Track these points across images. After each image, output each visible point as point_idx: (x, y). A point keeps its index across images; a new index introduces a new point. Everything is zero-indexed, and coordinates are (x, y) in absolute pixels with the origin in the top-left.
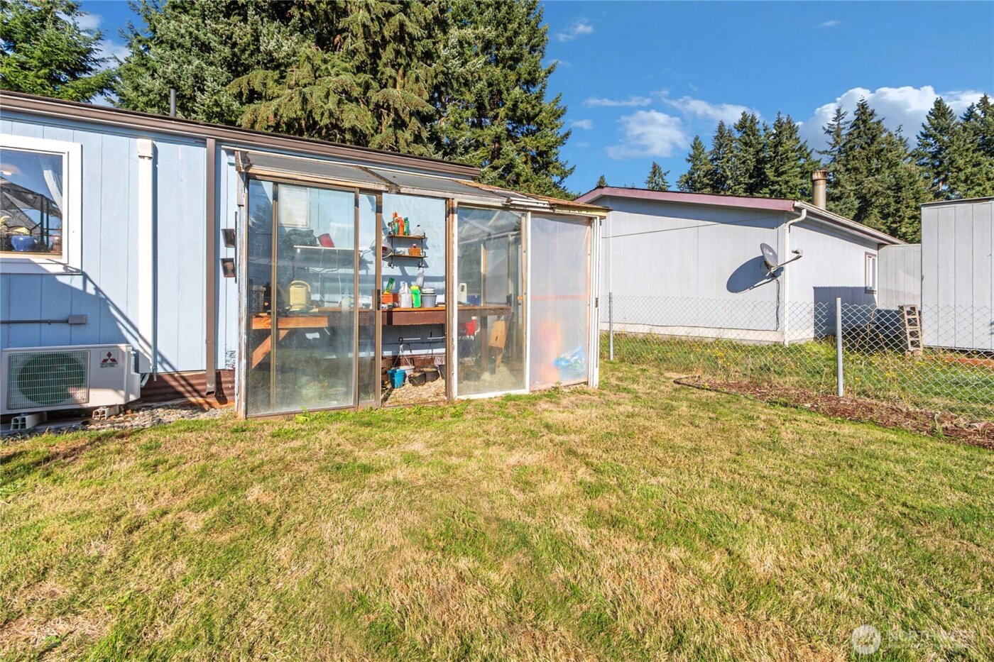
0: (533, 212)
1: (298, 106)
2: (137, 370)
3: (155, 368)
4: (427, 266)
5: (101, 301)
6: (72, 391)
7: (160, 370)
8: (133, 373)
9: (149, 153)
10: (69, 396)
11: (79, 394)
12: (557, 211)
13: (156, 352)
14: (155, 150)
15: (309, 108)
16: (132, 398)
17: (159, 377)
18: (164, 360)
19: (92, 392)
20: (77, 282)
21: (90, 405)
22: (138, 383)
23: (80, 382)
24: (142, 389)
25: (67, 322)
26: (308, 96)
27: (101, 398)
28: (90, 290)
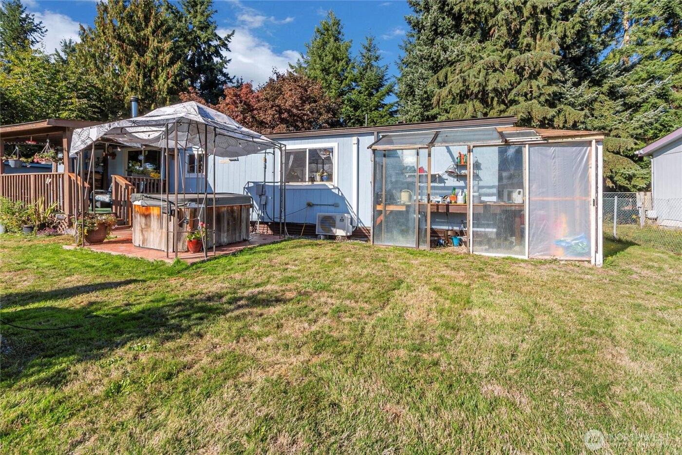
0: (529, 144)
1: (461, 85)
2: (351, 224)
3: (358, 225)
4: (481, 180)
5: (343, 198)
6: (332, 229)
7: (359, 226)
8: (349, 225)
9: (356, 142)
10: (332, 231)
11: (334, 230)
12: (550, 141)
13: (358, 218)
14: (358, 140)
15: (467, 84)
16: (348, 234)
17: (359, 228)
18: (361, 222)
19: (338, 230)
20: (336, 191)
21: (337, 234)
22: (351, 229)
23: (334, 227)
24: (353, 232)
25: (333, 205)
26: (467, 78)
27: (340, 233)
28: (340, 194)
